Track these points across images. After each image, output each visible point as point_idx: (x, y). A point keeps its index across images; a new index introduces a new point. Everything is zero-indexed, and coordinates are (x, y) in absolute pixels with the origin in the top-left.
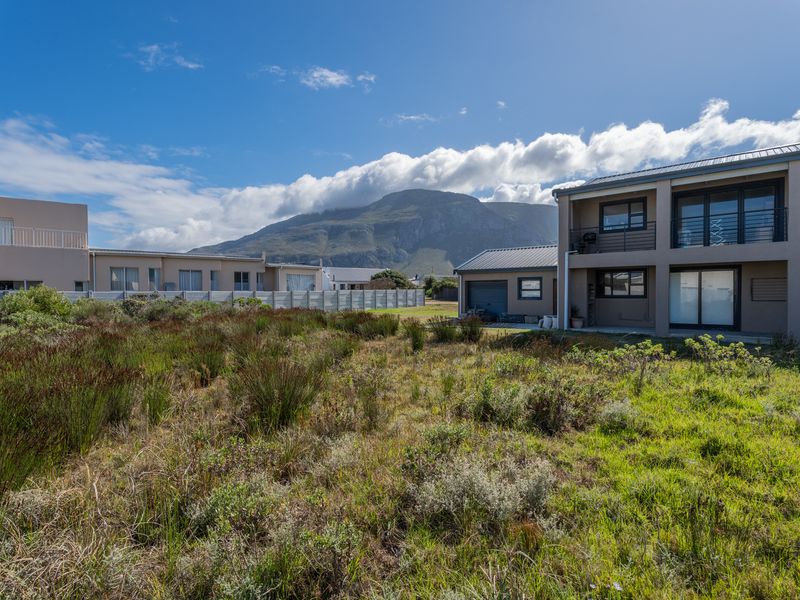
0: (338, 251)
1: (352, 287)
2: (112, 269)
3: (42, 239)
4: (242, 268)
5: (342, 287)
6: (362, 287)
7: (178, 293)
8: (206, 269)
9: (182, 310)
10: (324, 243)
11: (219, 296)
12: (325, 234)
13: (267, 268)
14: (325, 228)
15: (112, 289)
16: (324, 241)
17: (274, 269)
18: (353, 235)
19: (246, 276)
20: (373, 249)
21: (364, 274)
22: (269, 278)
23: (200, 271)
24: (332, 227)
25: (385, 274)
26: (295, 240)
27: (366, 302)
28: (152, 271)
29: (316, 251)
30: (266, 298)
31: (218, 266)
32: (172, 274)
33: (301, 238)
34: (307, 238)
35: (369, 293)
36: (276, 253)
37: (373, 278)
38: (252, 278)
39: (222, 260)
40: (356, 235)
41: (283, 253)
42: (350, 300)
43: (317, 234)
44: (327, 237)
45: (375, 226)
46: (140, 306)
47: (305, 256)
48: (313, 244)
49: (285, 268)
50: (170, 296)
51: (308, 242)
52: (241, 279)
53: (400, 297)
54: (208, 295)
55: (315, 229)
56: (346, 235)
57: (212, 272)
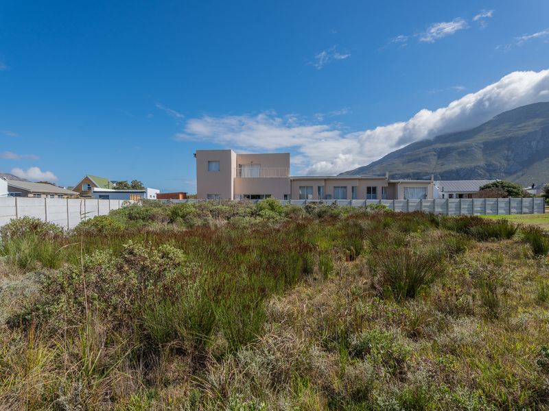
0: (447, 168)
1: (461, 196)
2: (300, 187)
4: (372, 184)
5: (451, 196)
6: (470, 196)
7: (333, 200)
8: (349, 185)
9: (336, 211)
11: (357, 203)
12: (435, 155)
13: (389, 184)
14: (435, 150)
15: (300, 199)
16: (433, 161)
17: (394, 184)
18: (461, 154)
19: (375, 189)
20: (482, 163)
21: (474, 185)
22: (391, 191)
23: (346, 187)
24: (441, 149)
25: (495, 185)
26: (409, 162)
27: (475, 209)
28: (319, 188)
29: (427, 169)
30: (388, 205)
31: (356, 184)
32: (330, 189)
33: (415, 160)
34: (419, 160)
35: (478, 202)
36: (395, 173)
37: (482, 189)
38: (379, 191)
39: (359, 179)
40: (464, 153)
41: (400, 172)
42: (459, 207)
43: (428, 156)
44: (436, 157)
45: (484, 143)
46: (314, 208)
48: (424, 164)
49: (402, 183)
50: (329, 202)
51: (420, 163)
52: (371, 191)
53: (514, 204)
54: (351, 203)
55: (425, 152)
56: (454, 154)
57: (353, 187)
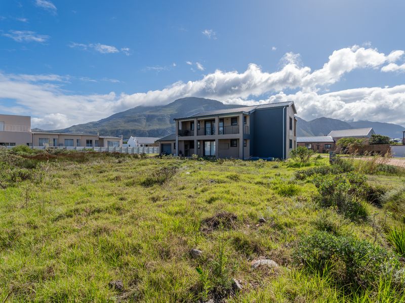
0: (151, 128)
2: (40, 139)
3: (16, 129)
4: (89, 138)
5: (141, 146)
6: (151, 145)
7: (64, 147)
8: (75, 139)
9: (66, 152)
10: (144, 124)
11: (79, 148)
13: (99, 138)
14: (145, 116)
15: (40, 146)
16: (144, 123)
17: (102, 139)
18: (159, 120)
19: (91, 141)
20: (169, 127)
22: (100, 142)
23: (73, 140)
24: (148, 115)
26: (128, 122)
28: (54, 140)
29: (140, 127)
30: (98, 150)
31: (80, 138)
32: (62, 140)
33: (132, 121)
34: (135, 121)
37: (155, 142)
38: (94, 142)
39: (81, 136)
40: (161, 119)
43: (141, 119)
44: (145, 120)
45: (170, 115)
47: (134, 130)
48: (138, 124)
49: (107, 138)
50: (61, 148)
51: (136, 123)
52: (89, 142)
54: (75, 148)
55: (139, 116)
56: (155, 119)
57: (77, 140)
